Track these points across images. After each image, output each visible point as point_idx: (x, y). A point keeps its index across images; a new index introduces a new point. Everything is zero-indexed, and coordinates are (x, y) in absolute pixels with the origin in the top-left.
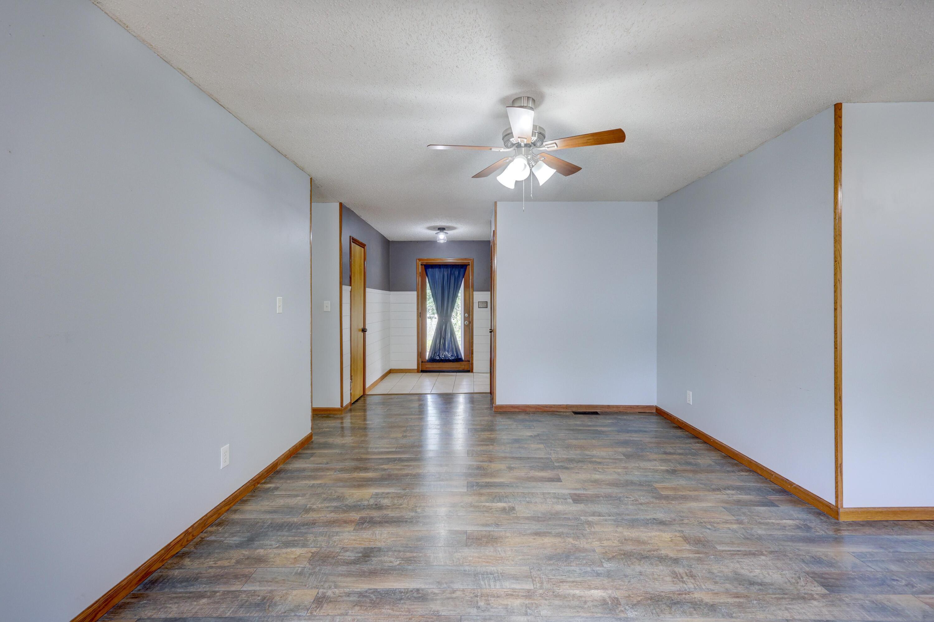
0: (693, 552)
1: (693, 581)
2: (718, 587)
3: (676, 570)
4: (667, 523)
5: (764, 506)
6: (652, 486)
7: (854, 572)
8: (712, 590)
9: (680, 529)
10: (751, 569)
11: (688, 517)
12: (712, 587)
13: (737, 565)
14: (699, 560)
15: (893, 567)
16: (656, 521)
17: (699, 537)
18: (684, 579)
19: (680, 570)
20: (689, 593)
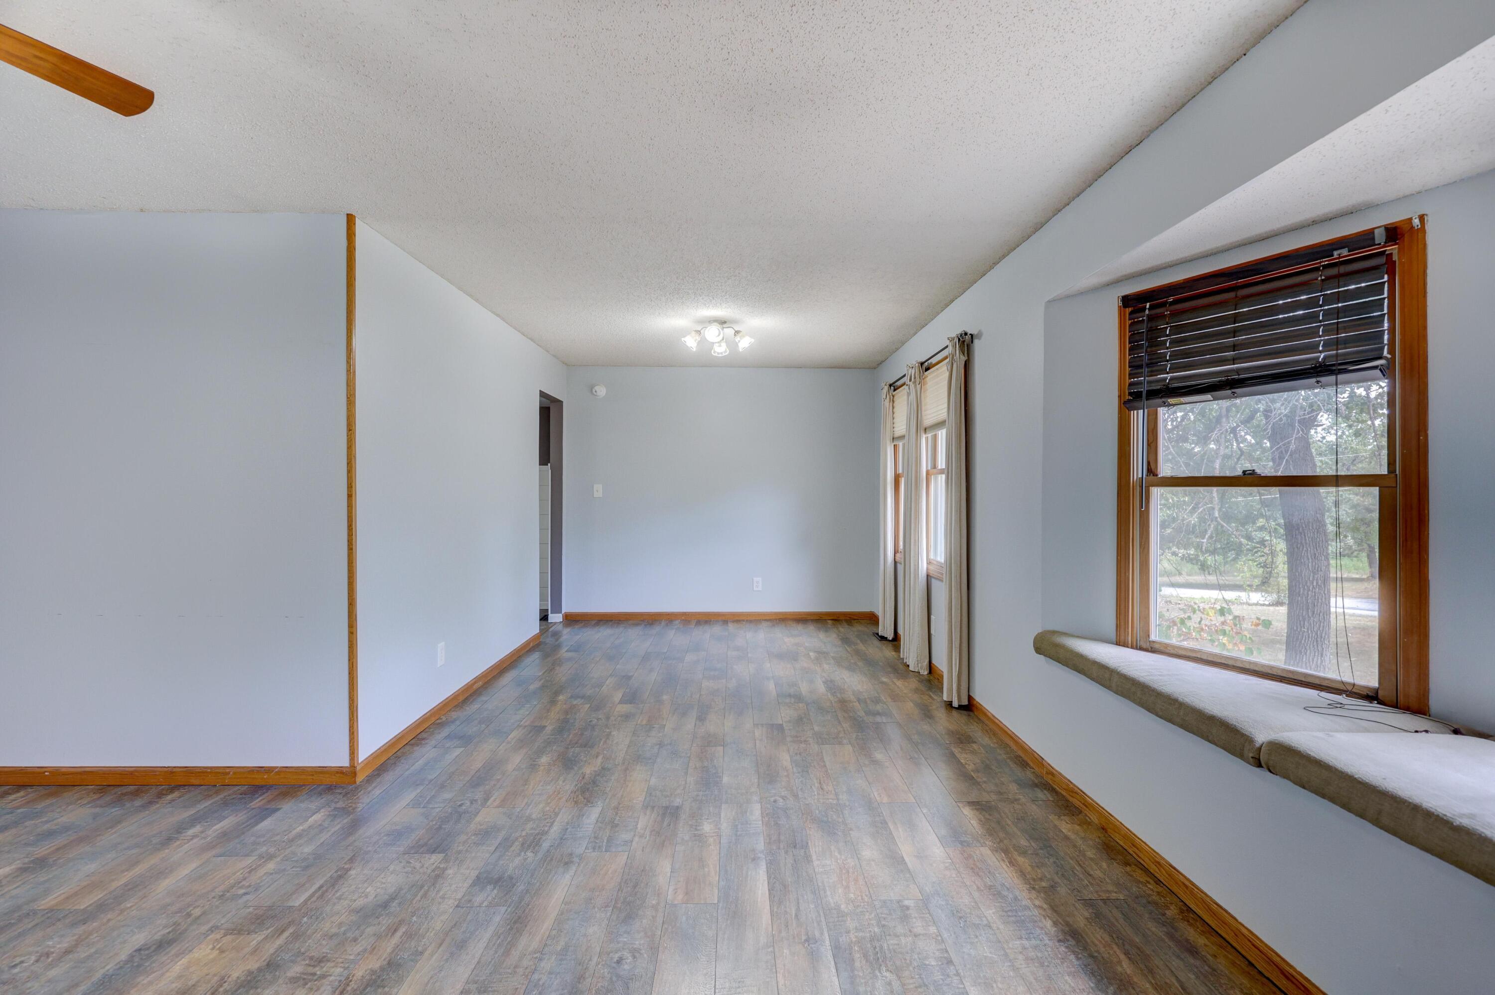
0: (273, 936)
1: (329, 964)
2: (363, 942)
3: (291, 973)
4: (171, 936)
5: (263, 820)
6: (35, 913)
7: (432, 821)
8: (365, 950)
9: (206, 927)
10: (363, 893)
11: (192, 905)
12: (358, 948)
13: (345, 903)
14: (296, 936)
15: (447, 795)
16: (148, 949)
17: (250, 913)
18: (318, 973)
19: (296, 970)
20: (348, 981)
